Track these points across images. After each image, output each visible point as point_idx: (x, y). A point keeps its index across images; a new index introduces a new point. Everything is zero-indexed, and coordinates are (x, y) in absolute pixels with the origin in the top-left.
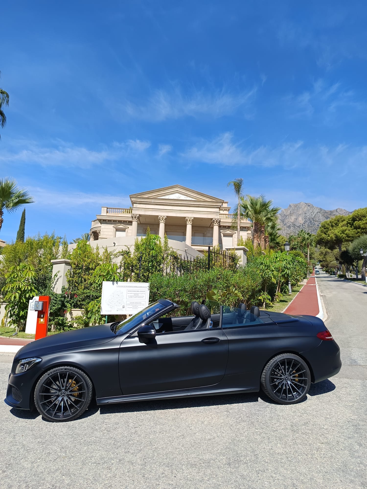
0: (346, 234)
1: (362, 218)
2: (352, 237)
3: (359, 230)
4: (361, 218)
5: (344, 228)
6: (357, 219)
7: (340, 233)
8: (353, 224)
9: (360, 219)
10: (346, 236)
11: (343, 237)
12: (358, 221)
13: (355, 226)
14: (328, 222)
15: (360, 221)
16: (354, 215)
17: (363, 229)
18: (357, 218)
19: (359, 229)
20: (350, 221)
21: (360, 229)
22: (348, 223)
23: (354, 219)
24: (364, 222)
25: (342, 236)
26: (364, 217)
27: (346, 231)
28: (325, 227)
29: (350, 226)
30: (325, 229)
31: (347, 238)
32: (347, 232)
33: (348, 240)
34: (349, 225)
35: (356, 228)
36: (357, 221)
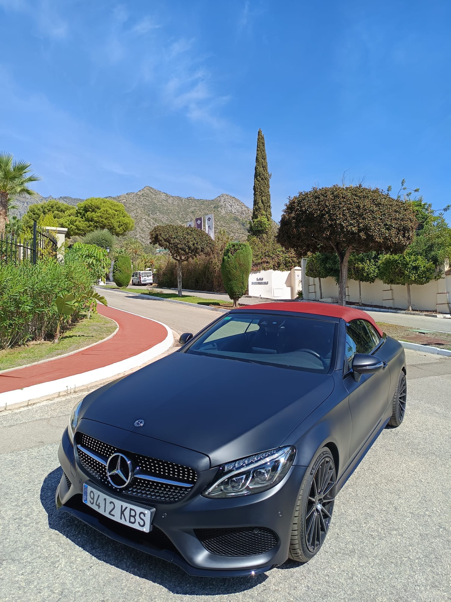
0: (76, 226)
1: (96, 210)
2: (82, 230)
3: (91, 223)
4: (94, 209)
5: (73, 218)
6: (90, 210)
7: (68, 223)
8: (84, 215)
9: (93, 211)
10: (76, 228)
11: (72, 229)
12: (92, 212)
13: (86, 217)
14: (39, 207)
15: (93, 213)
16: (87, 204)
17: (96, 222)
18: (90, 208)
19: (91, 221)
20: (81, 211)
21: (93, 222)
22: (78, 213)
23: (86, 210)
24: (98, 215)
25: (71, 227)
26: (98, 208)
27: (76, 221)
28: (35, 213)
29: (81, 216)
30: (34, 214)
31: (76, 230)
32: (77, 223)
33: (77, 233)
34: (79, 215)
35: (88, 220)
36: (90, 212)
